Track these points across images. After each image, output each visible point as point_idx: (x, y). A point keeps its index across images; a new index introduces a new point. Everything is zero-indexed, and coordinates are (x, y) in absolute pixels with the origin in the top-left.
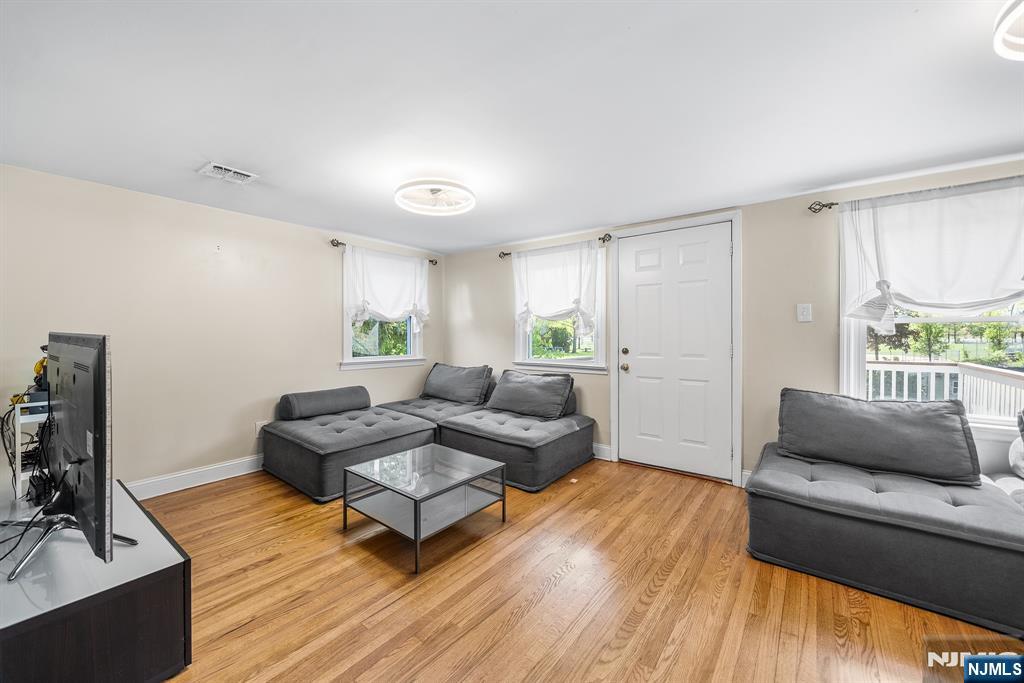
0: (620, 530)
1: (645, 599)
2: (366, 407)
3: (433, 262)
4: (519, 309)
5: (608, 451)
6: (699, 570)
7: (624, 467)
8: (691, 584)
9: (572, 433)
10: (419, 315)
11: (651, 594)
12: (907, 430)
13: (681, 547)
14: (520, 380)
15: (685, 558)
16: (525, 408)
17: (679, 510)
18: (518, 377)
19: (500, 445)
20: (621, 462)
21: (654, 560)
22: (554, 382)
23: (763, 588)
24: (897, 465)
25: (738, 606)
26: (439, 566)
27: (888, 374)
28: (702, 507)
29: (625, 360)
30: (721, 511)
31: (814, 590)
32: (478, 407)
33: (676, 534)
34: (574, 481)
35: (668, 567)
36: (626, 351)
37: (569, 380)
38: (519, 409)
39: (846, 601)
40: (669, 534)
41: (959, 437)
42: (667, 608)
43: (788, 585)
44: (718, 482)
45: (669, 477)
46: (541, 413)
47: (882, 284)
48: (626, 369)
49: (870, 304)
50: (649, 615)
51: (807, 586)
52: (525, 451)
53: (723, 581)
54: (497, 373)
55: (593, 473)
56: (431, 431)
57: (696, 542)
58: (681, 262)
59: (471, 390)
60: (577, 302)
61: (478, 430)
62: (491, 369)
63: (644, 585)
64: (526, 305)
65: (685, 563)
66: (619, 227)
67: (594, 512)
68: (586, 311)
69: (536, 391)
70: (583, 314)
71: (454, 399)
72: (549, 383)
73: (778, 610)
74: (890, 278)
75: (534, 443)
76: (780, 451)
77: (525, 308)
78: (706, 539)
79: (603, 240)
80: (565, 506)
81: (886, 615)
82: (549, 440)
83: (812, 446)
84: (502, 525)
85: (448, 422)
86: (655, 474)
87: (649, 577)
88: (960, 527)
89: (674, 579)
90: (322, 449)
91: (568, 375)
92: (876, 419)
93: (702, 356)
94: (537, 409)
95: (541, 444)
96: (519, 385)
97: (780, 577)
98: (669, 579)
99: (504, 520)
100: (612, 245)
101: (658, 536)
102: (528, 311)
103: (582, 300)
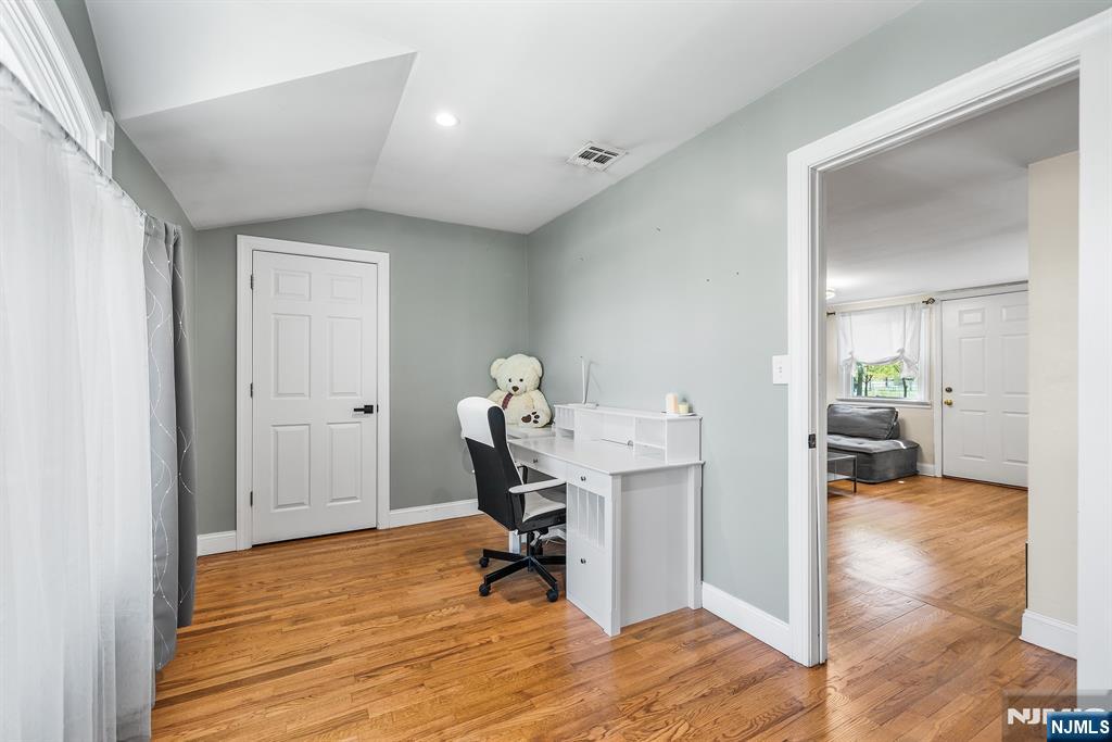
4: (843, 357)
5: (932, 469)
7: (948, 480)
9: (900, 449)
20: (945, 477)
22: (880, 413)
29: (948, 397)
34: (901, 482)
36: (949, 390)
37: (893, 412)
38: (850, 433)
45: (992, 487)
46: (870, 435)
48: (950, 404)
52: (864, 455)
55: (919, 481)
60: (902, 351)
64: (851, 353)
66: (942, 292)
68: (910, 358)
69: (864, 419)
70: (907, 361)
72: (876, 413)
75: (871, 451)
77: (849, 357)
79: (927, 303)
80: (899, 491)
82: (882, 450)
86: (978, 485)
91: (894, 408)
94: (866, 433)
95: (877, 451)
99: (855, 491)
100: (934, 305)
102: (852, 358)
103: (906, 350)
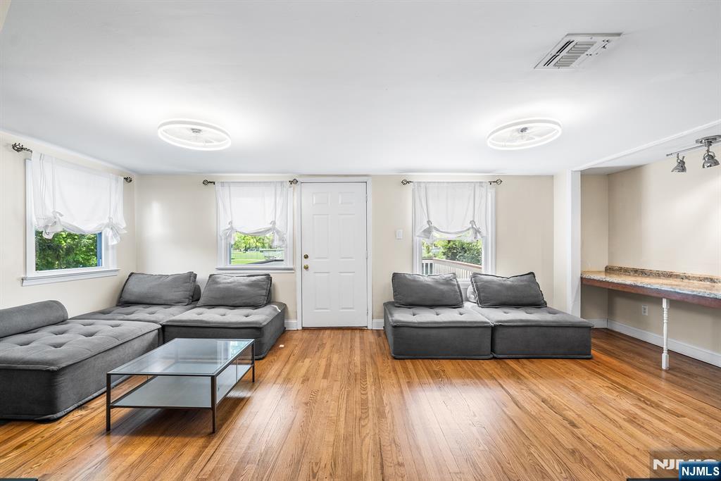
0: (328, 366)
1: (363, 392)
2: (64, 321)
3: (128, 180)
4: (224, 226)
5: (294, 324)
6: (377, 371)
7: (308, 332)
8: (378, 380)
9: (278, 315)
10: (113, 227)
11: (365, 389)
12: (442, 287)
13: (364, 364)
14: (229, 281)
15: (369, 369)
16: (237, 302)
17: (351, 347)
18: (225, 279)
19: (231, 330)
20: (304, 329)
21: (356, 374)
22: (259, 281)
23: (406, 370)
24: (440, 303)
25: (401, 381)
26: (228, 422)
27: (427, 264)
28: (361, 343)
29: (305, 262)
30: (370, 342)
31: (422, 364)
32: (190, 306)
33: (357, 359)
34: (282, 346)
35: (364, 375)
36: (306, 257)
37: (269, 278)
38: (231, 303)
39: (435, 365)
40: (354, 360)
41: (457, 288)
42: (375, 392)
43: (414, 366)
44: (361, 329)
45: (336, 332)
46: (252, 304)
47: (429, 222)
48: (306, 268)
49: (425, 231)
50: (370, 398)
51: (419, 363)
52: (254, 330)
53: (390, 372)
54: (202, 277)
55: (292, 339)
56: (157, 331)
57: (368, 360)
58: (340, 202)
59: (178, 294)
60: (274, 223)
61: (206, 322)
62: (196, 275)
63: (358, 387)
64: (231, 223)
65: (370, 371)
66: (301, 176)
67: (307, 361)
68: (280, 229)
69: (244, 287)
70: (278, 232)
71: (163, 302)
72: (255, 281)
73: (416, 377)
74: (431, 220)
75: (261, 324)
76: (396, 305)
77: (229, 226)
78: (372, 357)
79: (291, 182)
80: (287, 361)
81: (448, 365)
82: (268, 321)
83: (410, 300)
84: (253, 384)
85: (170, 321)
86: (328, 332)
87: (358, 382)
88: (465, 322)
89: (370, 380)
90: (52, 364)
91: (268, 275)
92: (430, 283)
93: (351, 258)
94: (248, 301)
95: (265, 323)
96: (229, 285)
97: (409, 363)
98: (368, 379)
99: (253, 381)
100: (297, 187)
101: (350, 363)
102: (232, 228)
103: (278, 223)
